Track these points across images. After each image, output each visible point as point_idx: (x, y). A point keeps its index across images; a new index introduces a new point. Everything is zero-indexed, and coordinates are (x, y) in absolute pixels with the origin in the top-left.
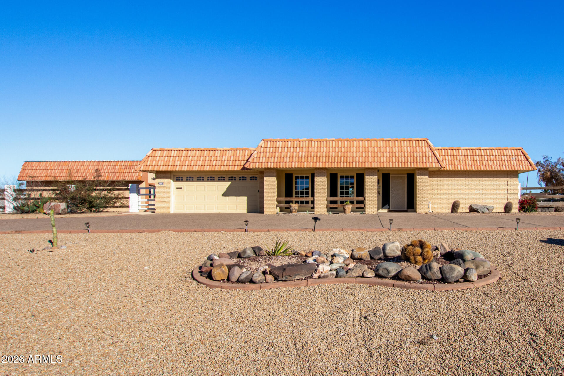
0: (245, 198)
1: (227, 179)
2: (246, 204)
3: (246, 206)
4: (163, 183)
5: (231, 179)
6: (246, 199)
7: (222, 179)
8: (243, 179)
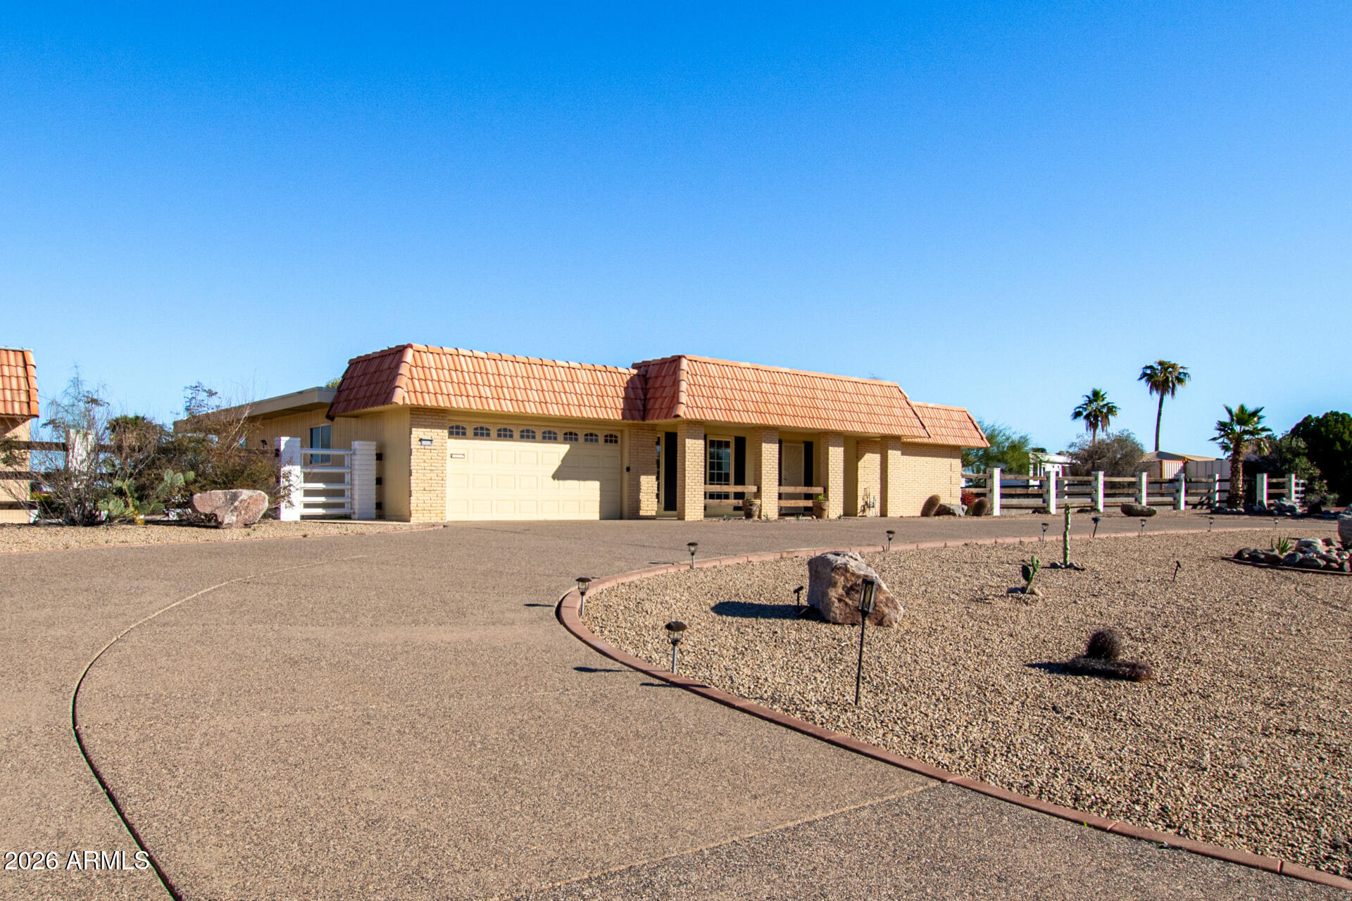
0: (596, 485)
1: (560, 437)
2: (599, 499)
3: (598, 504)
4: (431, 441)
5: (570, 437)
6: (599, 487)
7: (549, 437)
8: (591, 437)
